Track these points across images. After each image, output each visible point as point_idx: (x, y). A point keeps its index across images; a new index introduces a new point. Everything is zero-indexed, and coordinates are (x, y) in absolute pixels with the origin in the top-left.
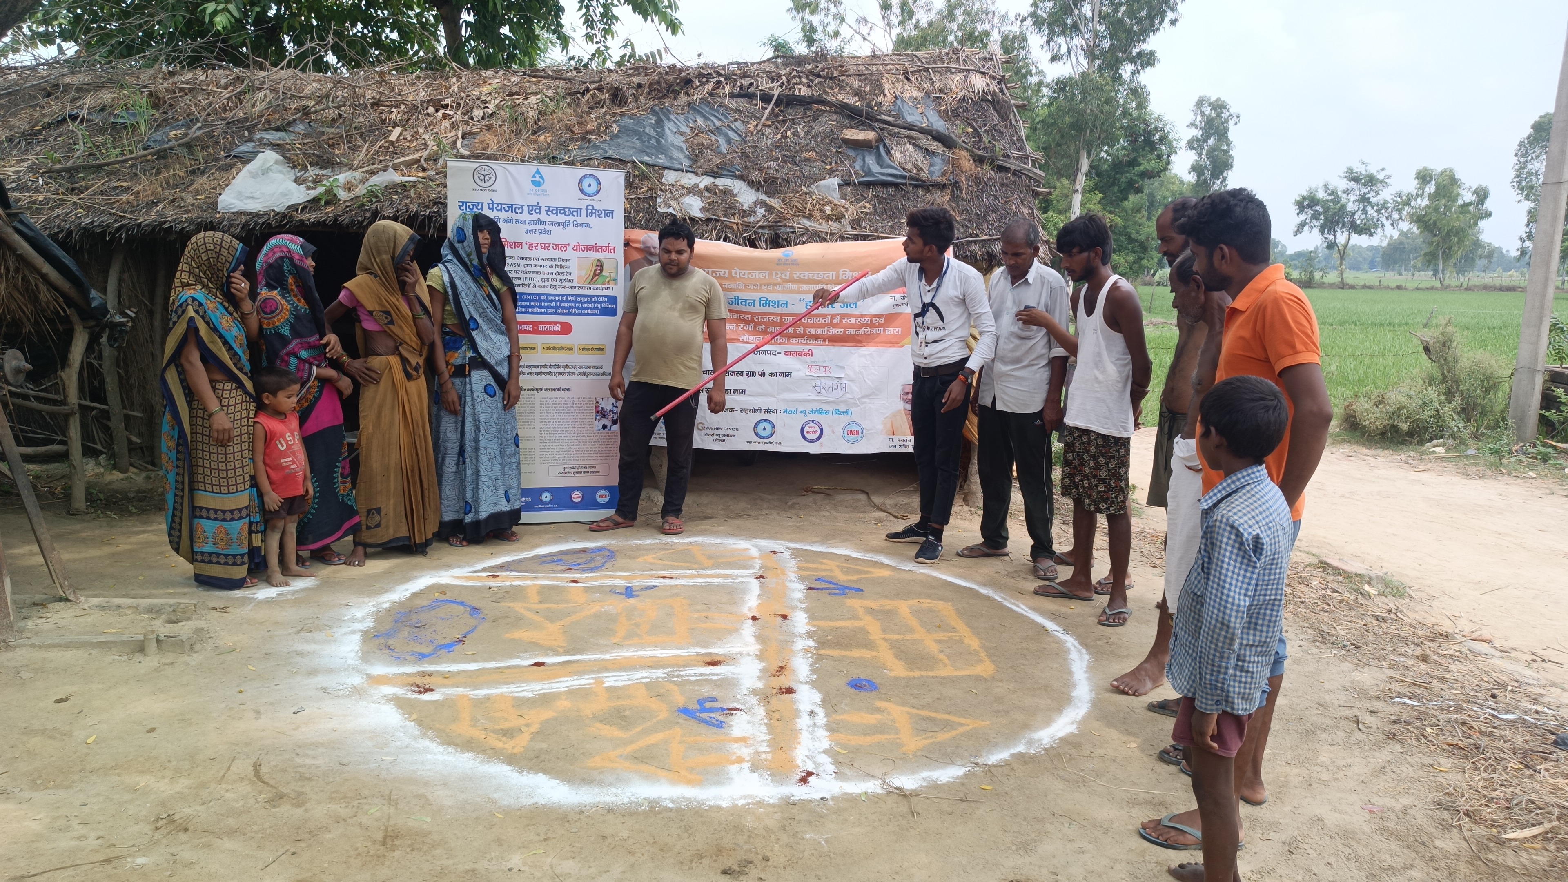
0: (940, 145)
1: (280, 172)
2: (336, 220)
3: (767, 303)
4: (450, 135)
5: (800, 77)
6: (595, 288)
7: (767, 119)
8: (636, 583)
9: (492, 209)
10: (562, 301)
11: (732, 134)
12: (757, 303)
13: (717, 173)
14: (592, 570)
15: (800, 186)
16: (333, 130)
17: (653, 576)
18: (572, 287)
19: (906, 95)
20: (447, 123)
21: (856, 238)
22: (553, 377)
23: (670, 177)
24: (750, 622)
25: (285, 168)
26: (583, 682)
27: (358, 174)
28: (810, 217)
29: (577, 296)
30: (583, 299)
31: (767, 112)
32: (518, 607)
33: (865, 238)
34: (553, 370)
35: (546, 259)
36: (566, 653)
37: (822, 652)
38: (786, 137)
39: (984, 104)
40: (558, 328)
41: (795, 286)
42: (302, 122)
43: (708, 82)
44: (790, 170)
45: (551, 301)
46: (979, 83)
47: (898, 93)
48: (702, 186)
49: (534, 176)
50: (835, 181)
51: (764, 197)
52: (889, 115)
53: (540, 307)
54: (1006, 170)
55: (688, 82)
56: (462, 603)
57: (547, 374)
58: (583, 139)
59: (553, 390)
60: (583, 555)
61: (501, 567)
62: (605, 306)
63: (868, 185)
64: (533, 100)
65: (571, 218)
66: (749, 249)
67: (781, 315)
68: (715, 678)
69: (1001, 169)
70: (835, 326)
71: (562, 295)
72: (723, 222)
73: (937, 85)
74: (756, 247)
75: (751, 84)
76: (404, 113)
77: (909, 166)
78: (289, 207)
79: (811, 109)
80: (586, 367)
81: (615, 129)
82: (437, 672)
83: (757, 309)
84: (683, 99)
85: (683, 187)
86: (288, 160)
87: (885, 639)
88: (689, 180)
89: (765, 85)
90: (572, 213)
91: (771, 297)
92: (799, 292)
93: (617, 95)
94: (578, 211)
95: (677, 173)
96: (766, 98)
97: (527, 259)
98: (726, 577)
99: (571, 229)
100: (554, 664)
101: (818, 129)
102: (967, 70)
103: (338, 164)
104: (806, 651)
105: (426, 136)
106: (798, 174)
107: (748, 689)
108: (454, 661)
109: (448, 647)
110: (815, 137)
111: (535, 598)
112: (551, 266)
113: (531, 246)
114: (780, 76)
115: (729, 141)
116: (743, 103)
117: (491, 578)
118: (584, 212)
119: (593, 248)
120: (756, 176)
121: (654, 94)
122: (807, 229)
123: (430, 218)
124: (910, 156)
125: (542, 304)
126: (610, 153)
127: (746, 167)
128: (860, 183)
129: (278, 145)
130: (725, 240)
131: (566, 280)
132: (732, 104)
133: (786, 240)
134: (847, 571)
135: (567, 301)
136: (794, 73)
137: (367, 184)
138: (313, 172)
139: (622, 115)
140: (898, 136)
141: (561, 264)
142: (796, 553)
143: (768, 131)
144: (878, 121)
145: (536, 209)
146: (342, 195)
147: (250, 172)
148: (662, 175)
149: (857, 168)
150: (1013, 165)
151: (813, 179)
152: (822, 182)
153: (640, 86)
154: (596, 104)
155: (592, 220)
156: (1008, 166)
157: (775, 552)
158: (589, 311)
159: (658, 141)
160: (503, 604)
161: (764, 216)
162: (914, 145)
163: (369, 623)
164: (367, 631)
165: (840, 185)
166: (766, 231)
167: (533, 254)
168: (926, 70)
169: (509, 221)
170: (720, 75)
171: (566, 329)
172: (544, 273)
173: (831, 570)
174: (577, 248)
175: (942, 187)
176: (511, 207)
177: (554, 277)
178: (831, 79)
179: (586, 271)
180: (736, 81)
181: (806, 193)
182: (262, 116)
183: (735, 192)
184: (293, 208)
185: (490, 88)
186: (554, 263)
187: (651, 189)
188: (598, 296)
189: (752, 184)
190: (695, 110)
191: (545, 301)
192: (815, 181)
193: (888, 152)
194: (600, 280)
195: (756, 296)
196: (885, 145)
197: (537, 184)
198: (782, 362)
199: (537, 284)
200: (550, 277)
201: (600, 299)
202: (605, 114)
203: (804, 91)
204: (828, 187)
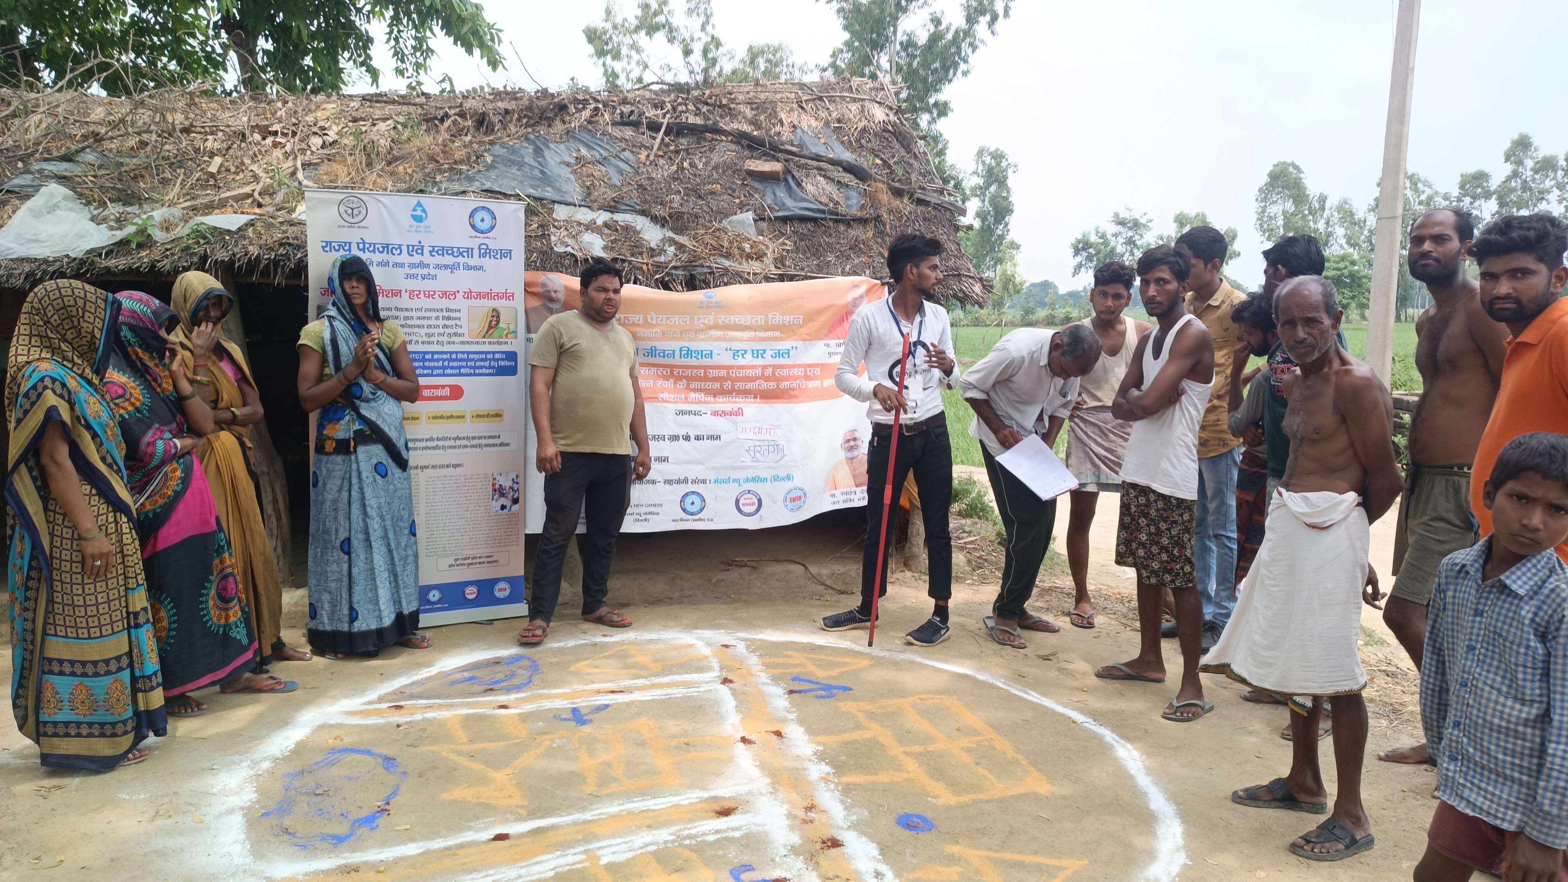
0: (852, 177)
1: (71, 209)
2: (153, 266)
3: (689, 353)
4: (285, 166)
5: (686, 105)
6: (490, 343)
7: (659, 149)
8: (581, 703)
9: (363, 250)
10: (451, 360)
11: (622, 165)
12: (677, 354)
13: (615, 207)
14: (518, 688)
15: (711, 222)
16: (134, 161)
17: (599, 692)
18: (462, 343)
19: (804, 125)
20: (278, 153)
21: (782, 278)
22: (441, 451)
23: (561, 213)
24: (741, 745)
25: (77, 205)
26: (571, 859)
27: (177, 211)
28: (728, 256)
29: (469, 353)
30: (476, 357)
31: (658, 140)
32: (444, 750)
33: (791, 278)
34: (440, 443)
35: (431, 310)
36: (532, 814)
37: (845, 779)
38: (683, 169)
39: (886, 135)
40: (446, 392)
41: (720, 333)
42: (93, 150)
43: (584, 108)
44: (696, 204)
45: (438, 360)
46: (879, 114)
47: (796, 123)
48: (600, 222)
49: (414, 210)
50: (750, 216)
51: (670, 234)
52: (792, 145)
53: (424, 368)
54: (926, 203)
55: (562, 108)
56: (368, 752)
57: (434, 448)
58: (451, 169)
59: (442, 466)
60: (498, 668)
61: (401, 693)
62: (502, 363)
63: (785, 220)
64: (382, 126)
65: (460, 259)
66: (662, 291)
67: (706, 368)
68: (737, 834)
69: (920, 202)
70: (767, 379)
71: (451, 353)
72: (630, 262)
73: (834, 115)
74: (671, 290)
75: (632, 112)
76: (222, 142)
77: (824, 200)
78: (89, 252)
79: (705, 139)
80: (480, 438)
81: (489, 159)
82: (366, 863)
83: (677, 361)
84: (559, 127)
85: (579, 224)
86: (80, 195)
87: (906, 753)
88: (584, 215)
89: (650, 113)
90: (461, 254)
91: (694, 346)
92: (724, 339)
93: (481, 122)
94: (469, 251)
95: (568, 208)
96: (654, 127)
97: (407, 310)
98: (687, 685)
99: (461, 273)
100: (521, 836)
101: (716, 158)
102: (863, 100)
103: (146, 199)
104: (825, 779)
105: (254, 167)
106: (705, 208)
107: (785, 846)
108: (385, 843)
109: (368, 821)
110: (716, 168)
111: (462, 736)
112: (437, 318)
113: (412, 294)
114: (664, 102)
115: (620, 172)
116: (629, 132)
117: (393, 710)
118: (476, 252)
119: (488, 295)
120: (658, 210)
121: (525, 121)
122: (726, 270)
123: (276, 262)
124: (823, 189)
125: (427, 364)
126: (488, 185)
127: (645, 202)
128: (776, 218)
129: (65, 177)
130: (635, 283)
131: (455, 334)
132: (617, 132)
133: (704, 281)
134: (821, 666)
135: (457, 360)
136: (680, 100)
137: (192, 223)
138: (114, 209)
139: (492, 143)
140: (805, 167)
141: (450, 315)
142: (755, 647)
143: (661, 161)
144: (781, 151)
145: (419, 249)
146: (158, 235)
147: (30, 210)
148: (552, 211)
149: (769, 202)
150: (933, 198)
151: (726, 214)
152: (735, 217)
153: (507, 112)
154: (460, 132)
155: (486, 262)
156: (928, 199)
157: (726, 646)
158: (484, 371)
159: (542, 172)
160: (422, 749)
161: (676, 255)
162: (824, 176)
163: (249, 796)
164: (249, 809)
165: (755, 221)
166: (680, 272)
167: (415, 303)
168: (821, 98)
169: (384, 264)
170: (597, 101)
171: (457, 393)
172: (429, 327)
173: (801, 665)
174: (469, 295)
175: (863, 221)
176: (387, 248)
177: (441, 331)
178: (720, 107)
179: (481, 323)
180: (614, 108)
181: (719, 230)
182: (39, 144)
183: (638, 228)
184: (95, 252)
185: (327, 113)
186: (440, 314)
187: (541, 226)
188: (494, 353)
189: (655, 219)
190: (575, 138)
191: (430, 360)
192: (726, 216)
193: (799, 184)
194: (497, 333)
195: (676, 345)
196: (793, 177)
197: (418, 219)
198: (708, 423)
199: (420, 340)
200: (436, 331)
201: (497, 356)
202: (471, 142)
203: (692, 120)
204: (742, 223)
